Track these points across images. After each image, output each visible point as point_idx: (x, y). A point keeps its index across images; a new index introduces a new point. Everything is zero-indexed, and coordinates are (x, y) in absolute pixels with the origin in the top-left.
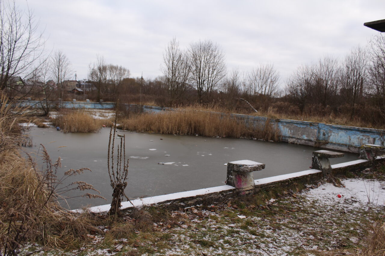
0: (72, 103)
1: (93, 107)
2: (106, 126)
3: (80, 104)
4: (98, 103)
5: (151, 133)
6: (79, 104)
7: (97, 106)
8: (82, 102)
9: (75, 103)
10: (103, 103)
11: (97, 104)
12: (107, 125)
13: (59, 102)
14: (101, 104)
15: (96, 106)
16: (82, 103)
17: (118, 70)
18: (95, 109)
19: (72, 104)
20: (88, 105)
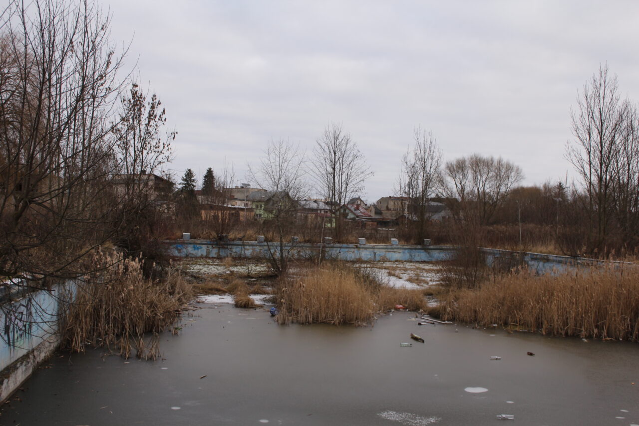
0: (357, 247)
1: (407, 256)
2: (405, 308)
3: (376, 251)
4: (419, 247)
5: (516, 331)
6: (371, 250)
7: (417, 254)
8: (381, 245)
9: (363, 248)
10: (432, 247)
11: (416, 249)
12: (406, 305)
13: (327, 246)
14: (426, 249)
15: (413, 255)
16: (380, 248)
17: (493, 168)
18: (411, 262)
19: (356, 250)
20: (395, 252)
